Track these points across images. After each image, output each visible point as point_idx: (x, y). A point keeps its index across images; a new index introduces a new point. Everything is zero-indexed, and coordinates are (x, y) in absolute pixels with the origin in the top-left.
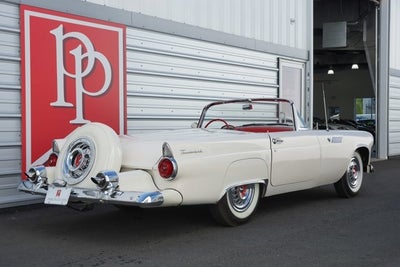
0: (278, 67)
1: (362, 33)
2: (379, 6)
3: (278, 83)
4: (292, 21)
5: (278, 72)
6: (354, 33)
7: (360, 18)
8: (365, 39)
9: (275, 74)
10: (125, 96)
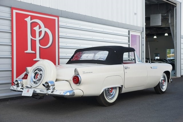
0: (129, 35)
1: (168, 19)
2: (176, 7)
3: (129, 42)
4: (135, 14)
5: (129, 37)
6: (165, 19)
7: (167, 12)
8: (170, 22)
9: (128, 38)
10: (59, 48)
